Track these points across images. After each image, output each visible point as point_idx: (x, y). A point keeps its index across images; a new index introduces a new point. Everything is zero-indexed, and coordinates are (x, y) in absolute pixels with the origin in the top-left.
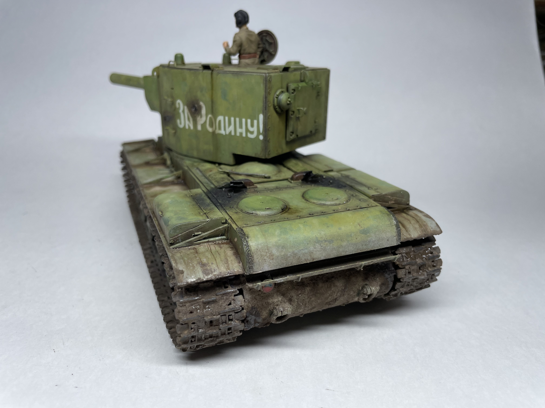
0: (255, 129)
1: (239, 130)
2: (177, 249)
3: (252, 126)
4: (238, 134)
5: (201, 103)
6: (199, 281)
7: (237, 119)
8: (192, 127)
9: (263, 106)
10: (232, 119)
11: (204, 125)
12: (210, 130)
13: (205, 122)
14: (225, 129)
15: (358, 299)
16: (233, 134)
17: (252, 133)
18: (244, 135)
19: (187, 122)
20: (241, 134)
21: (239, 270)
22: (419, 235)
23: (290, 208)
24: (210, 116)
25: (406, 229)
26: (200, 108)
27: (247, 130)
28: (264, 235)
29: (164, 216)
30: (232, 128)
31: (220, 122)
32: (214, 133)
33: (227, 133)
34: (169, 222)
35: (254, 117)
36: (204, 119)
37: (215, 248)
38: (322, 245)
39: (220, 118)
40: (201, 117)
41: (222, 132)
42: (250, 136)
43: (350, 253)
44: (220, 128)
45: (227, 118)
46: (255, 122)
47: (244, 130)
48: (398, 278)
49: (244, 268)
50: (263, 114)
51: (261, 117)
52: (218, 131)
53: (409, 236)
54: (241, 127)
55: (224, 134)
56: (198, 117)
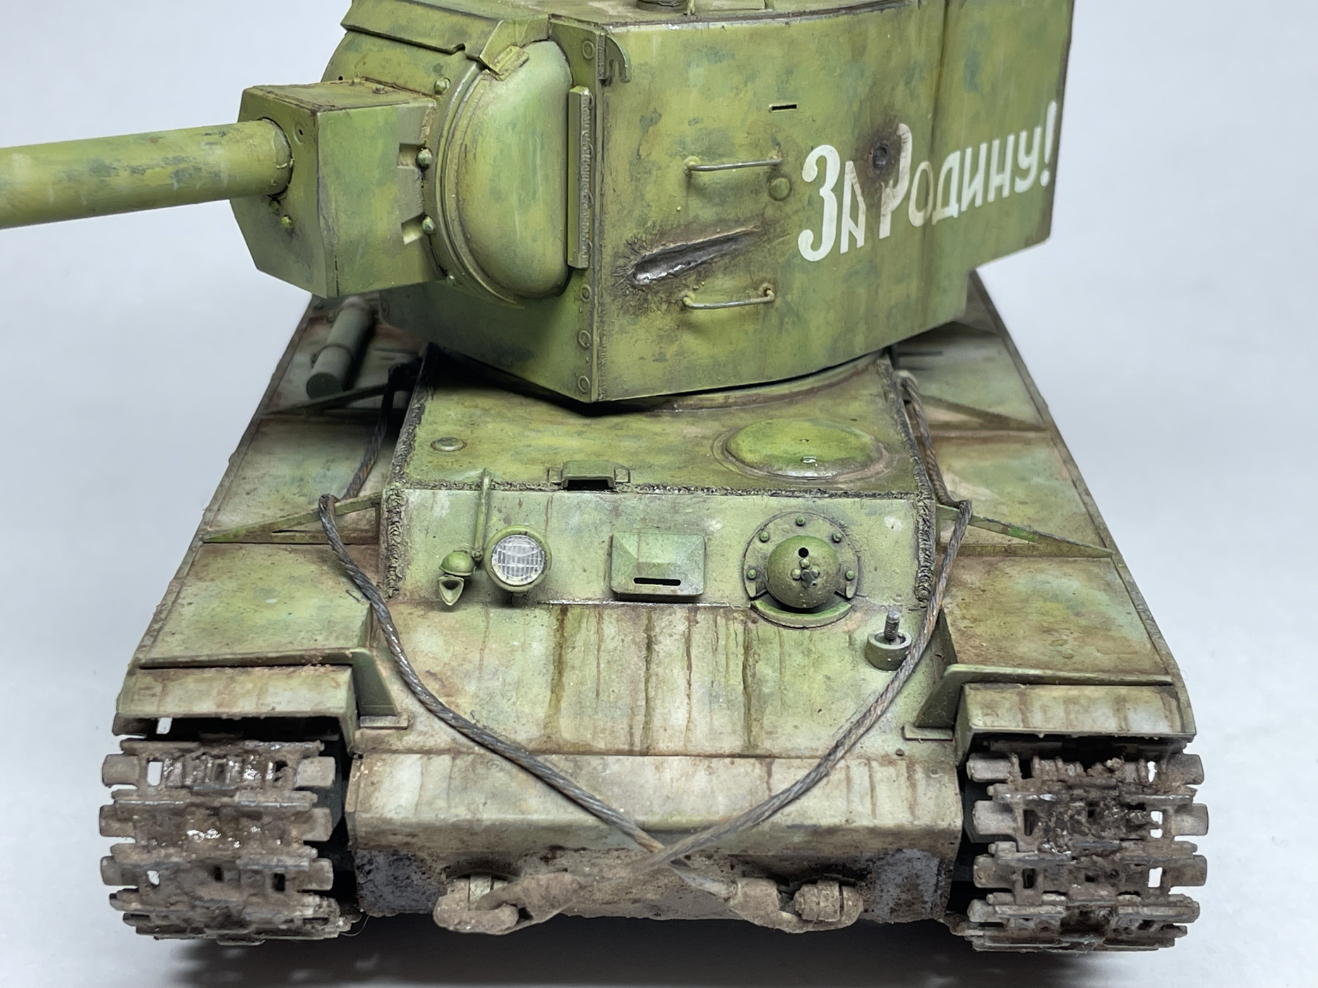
0: (1033, 158)
1: (993, 182)
3: (1029, 149)
4: (991, 197)
5: (904, 129)
7: (995, 146)
8: (860, 239)
10: (984, 147)
11: (900, 213)
12: (917, 218)
13: (907, 197)
14: (959, 200)
16: (979, 202)
17: (1026, 173)
18: (1004, 192)
19: (847, 224)
20: (1000, 189)
24: (922, 166)
26: (898, 145)
27: (1014, 171)
30: (978, 182)
31: (948, 175)
32: (926, 226)
33: (964, 208)
35: (1035, 120)
36: (903, 186)
39: (951, 161)
40: (895, 185)
41: (952, 210)
42: (1018, 186)
44: (945, 200)
46: (1036, 133)
47: (1005, 176)
50: (1057, 103)
51: (1051, 111)
54: (1000, 166)
55: (955, 215)
56: (886, 186)
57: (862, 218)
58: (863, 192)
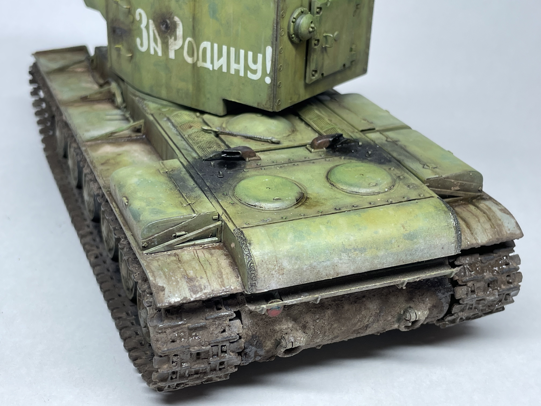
0: (259, 67)
1: (234, 66)
2: (153, 254)
3: (255, 62)
4: (232, 72)
5: (177, 19)
6: (185, 301)
7: (232, 50)
8: (160, 54)
9: (273, 34)
10: (225, 48)
11: (179, 52)
12: (189, 60)
13: (182, 47)
14: (212, 62)
15: (399, 326)
16: (225, 70)
17: (254, 72)
18: (242, 74)
19: (152, 44)
20: (237, 71)
21: (237, 288)
22: (490, 240)
23: (309, 198)
24: (189, 39)
25: (471, 231)
26: (174, 25)
27: (247, 67)
28: (272, 241)
29: (132, 206)
30: (224, 60)
31: (205, 50)
32: (194, 65)
33: (216, 68)
34: (140, 215)
35: (258, 50)
36: (179, 42)
37: (204, 255)
38: (350, 255)
39: (206, 44)
40: (175, 39)
41: (208, 65)
42: (250, 75)
43: (389, 265)
44: (204, 60)
45: (216, 46)
46: (260, 56)
47: (241, 67)
48: (457, 299)
49: (243, 285)
50: (272, 47)
51: (269, 50)
52: (200, 64)
53: (474, 242)
54: (237, 61)
55: (211, 69)
56: (171, 38)
57: (160, 45)
58: (159, 35)
